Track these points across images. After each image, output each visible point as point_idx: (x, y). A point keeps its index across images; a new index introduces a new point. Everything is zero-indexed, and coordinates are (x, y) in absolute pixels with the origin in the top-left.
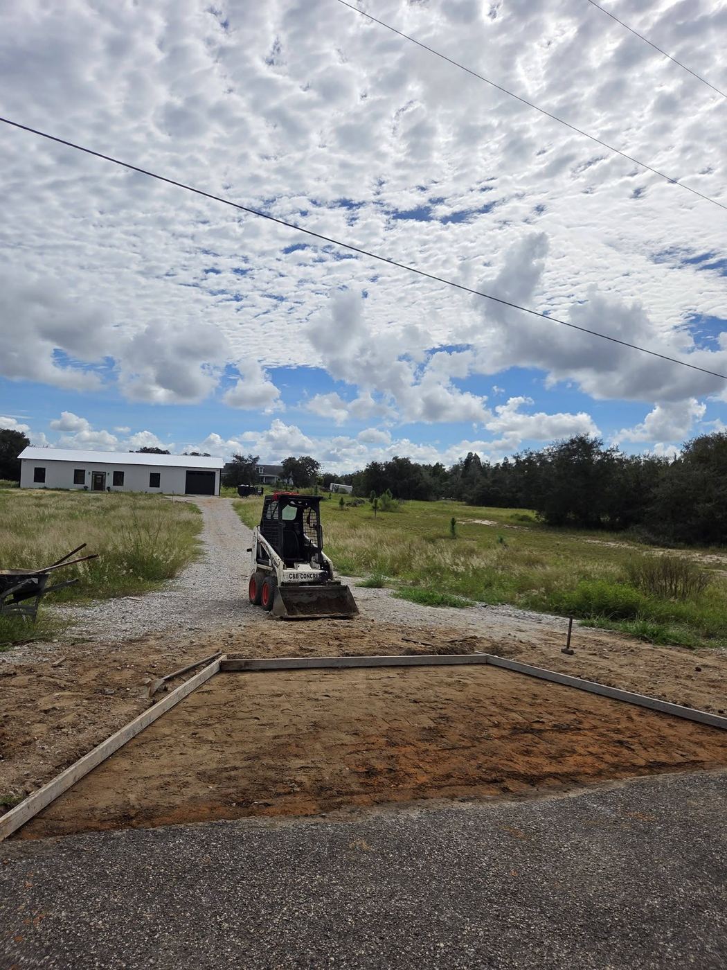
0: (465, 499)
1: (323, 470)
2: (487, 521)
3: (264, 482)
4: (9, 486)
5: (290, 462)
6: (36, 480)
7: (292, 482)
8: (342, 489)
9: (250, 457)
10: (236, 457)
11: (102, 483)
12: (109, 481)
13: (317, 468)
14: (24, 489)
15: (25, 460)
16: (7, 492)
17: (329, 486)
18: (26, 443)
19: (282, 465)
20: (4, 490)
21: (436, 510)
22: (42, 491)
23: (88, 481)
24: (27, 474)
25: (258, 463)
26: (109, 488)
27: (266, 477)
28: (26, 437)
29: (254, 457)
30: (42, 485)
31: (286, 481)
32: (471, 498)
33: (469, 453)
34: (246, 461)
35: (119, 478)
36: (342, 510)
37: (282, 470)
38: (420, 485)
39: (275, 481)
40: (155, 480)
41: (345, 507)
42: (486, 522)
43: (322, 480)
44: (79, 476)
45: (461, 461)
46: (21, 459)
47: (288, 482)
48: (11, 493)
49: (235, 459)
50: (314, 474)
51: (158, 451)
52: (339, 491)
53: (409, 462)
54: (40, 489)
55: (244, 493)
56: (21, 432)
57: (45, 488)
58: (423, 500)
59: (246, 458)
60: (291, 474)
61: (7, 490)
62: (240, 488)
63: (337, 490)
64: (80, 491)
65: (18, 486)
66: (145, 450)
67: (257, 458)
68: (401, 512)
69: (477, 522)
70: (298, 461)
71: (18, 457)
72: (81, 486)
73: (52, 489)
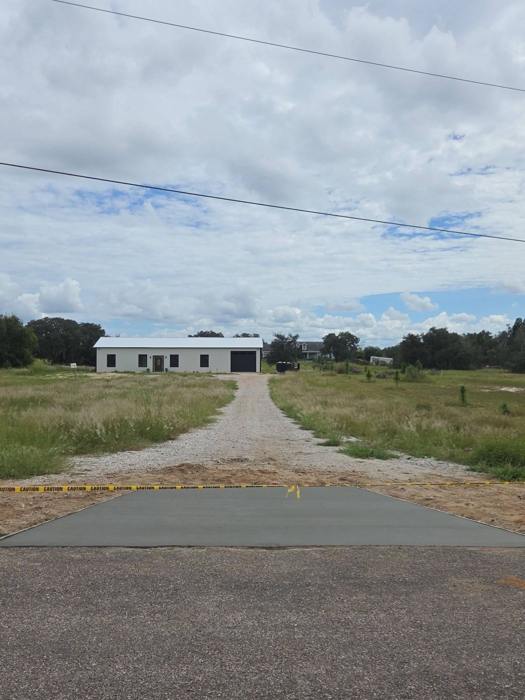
0: (507, 367)
1: (362, 345)
2: (514, 388)
3: (308, 358)
4: (88, 371)
5: (330, 338)
6: (108, 366)
7: (333, 357)
8: (382, 361)
9: (290, 336)
10: (278, 336)
11: (161, 365)
12: (167, 363)
13: (357, 342)
14: (100, 373)
15: (100, 348)
16: (86, 376)
17: (369, 359)
18: (102, 333)
19: (322, 341)
20: (84, 375)
21: (466, 379)
22: (113, 374)
23: (150, 363)
24: (101, 359)
25: (298, 340)
26: (167, 370)
27: (310, 353)
28: (102, 329)
29: (293, 335)
30: (112, 369)
31: (328, 356)
32: (514, 365)
33: (517, 319)
34: (287, 339)
35: (174, 361)
36: (369, 382)
37: (323, 346)
38: (458, 354)
39: (316, 357)
40: (204, 361)
41: (372, 379)
42: (513, 390)
43: (362, 354)
44: (142, 360)
45: (509, 328)
46: (96, 348)
47: (331, 357)
48: (89, 377)
49: (276, 338)
50: (355, 348)
51: (212, 335)
52: (379, 364)
53: (447, 332)
54: (112, 372)
55: (282, 369)
56: (98, 324)
57: (116, 372)
58: (463, 369)
59: (286, 336)
60: (331, 350)
61: (86, 374)
62: (278, 365)
63: (377, 363)
64: (143, 373)
65: (95, 371)
66: (202, 335)
67: (297, 337)
68: (428, 383)
69: (503, 389)
70: (338, 337)
71: (95, 346)
72: (144, 369)
73: (122, 373)
